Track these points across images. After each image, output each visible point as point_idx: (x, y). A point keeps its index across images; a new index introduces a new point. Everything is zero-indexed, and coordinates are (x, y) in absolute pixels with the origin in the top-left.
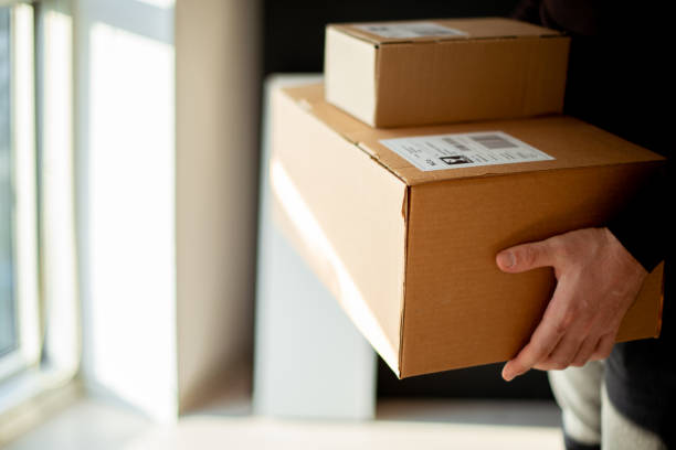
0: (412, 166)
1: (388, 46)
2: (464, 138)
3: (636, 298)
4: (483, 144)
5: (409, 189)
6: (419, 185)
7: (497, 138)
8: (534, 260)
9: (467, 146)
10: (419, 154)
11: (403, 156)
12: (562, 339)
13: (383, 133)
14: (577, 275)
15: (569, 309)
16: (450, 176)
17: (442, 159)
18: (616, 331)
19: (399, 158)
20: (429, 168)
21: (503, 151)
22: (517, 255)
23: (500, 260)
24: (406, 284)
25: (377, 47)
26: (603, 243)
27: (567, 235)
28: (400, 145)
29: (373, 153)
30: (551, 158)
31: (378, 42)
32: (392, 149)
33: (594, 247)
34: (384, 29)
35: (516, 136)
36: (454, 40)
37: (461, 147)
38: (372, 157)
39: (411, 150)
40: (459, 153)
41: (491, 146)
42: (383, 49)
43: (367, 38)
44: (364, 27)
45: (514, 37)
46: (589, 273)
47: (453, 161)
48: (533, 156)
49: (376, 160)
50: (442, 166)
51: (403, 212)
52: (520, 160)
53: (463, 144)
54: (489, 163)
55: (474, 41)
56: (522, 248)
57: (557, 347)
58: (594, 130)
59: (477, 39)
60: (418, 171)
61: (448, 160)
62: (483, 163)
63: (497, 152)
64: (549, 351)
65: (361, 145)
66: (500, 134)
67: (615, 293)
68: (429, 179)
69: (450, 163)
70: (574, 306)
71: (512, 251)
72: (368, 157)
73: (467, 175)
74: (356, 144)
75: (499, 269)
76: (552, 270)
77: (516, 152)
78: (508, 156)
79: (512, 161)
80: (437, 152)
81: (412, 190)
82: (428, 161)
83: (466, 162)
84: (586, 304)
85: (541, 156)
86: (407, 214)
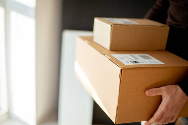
0: (122, 63)
1: (115, 26)
2: (137, 55)
3: (184, 106)
4: (143, 58)
5: (122, 70)
6: (125, 69)
7: (146, 56)
8: (157, 93)
9: (137, 58)
10: (124, 59)
11: (119, 60)
12: (162, 116)
13: (112, 52)
14: (168, 98)
15: (166, 108)
16: (133, 67)
17: (131, 61)
18: (178, 115)
19: (118, 60)
20: (127, 64)
21: (149, 60)
22: (152, 91)
23: (147, 93)
24: (119, 98)
25: (111, 26)
26: (177, 90)
27: (166, 86)
28: (118, 56)
29: (110, 58)
30: (163, 63)
31: (112, 24)
32: (115, 57)
33: (174, 91)
34: (113, 20)
35: (152, 56)
36: (135, 25)
37: (136, 58)
38: (110, 60)
39: (121, 58)
40: (136, 60)
41: (145, 59)
42: (114, 27)
43: (108, 22)
44: (107, 19)
45: (153, 26)
46: (172, 98)
47: (134, 62)
48: (158, 62)
49: (111, 60)
50: (131, 64)
51: (119, 77)
52: (154, 63)
53: (136, 57)
54: (145, 64)
55: (140, 26)
56: (153, 89)
57: (161, 118)
58: (174, 55)
59: (142, 25)
60: (124, 64)
61: (133, 62)
62: (143, 64)
63: (147, 60)
64: (159, 119)
65: (106, 55)
66: (147, 55)
67: (179, 104)
68: (128, 67)
69: (133, 63)
70: (167, 107)
71: (150, 90)
72: (108, 59)
73: (139, 67)
74: (104, 55)
75: (146, 95)
76: (161, 96)
77: (152, 61)
78: (150, 62)
79: (152, 64)
80: (129, 59)
81: (123, 70)
82: (127, 62)
83: (138, 63)
84: (170, 106)
85: (160, 63)
86: (121, 77)
